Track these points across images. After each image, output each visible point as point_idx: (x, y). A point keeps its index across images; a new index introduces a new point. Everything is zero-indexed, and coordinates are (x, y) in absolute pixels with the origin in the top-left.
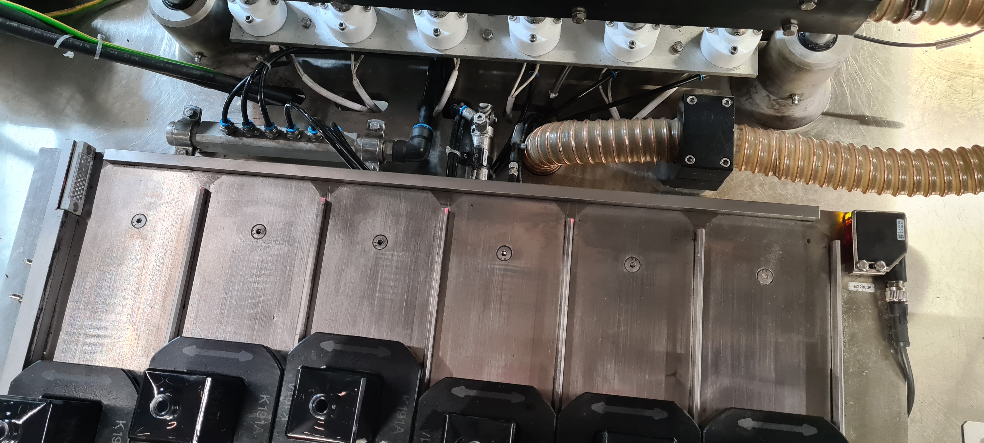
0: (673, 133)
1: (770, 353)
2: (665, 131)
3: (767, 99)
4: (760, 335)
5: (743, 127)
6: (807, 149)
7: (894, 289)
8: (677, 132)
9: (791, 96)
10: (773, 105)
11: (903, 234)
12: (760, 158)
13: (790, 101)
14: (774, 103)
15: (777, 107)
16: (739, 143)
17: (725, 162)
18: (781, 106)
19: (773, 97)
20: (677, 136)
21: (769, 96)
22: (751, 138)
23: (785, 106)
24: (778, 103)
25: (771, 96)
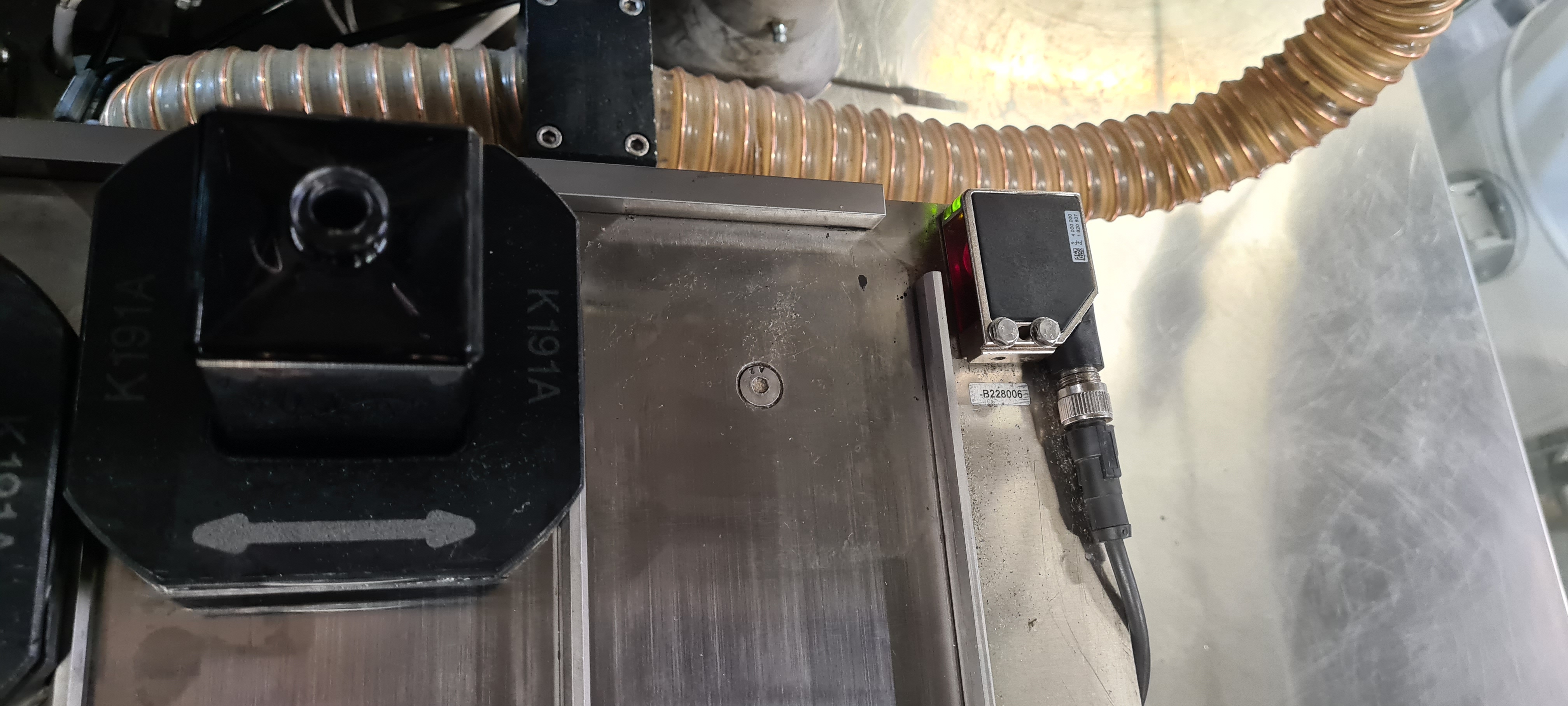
0: (504, 80)
1: (791, 609)
2: (483, 75)
3: (721, 36)
4: (758, 558)
5: (673, 72)
6: (818, 125)
7: (1079, 388)
8: (513, 79)
9: (771, 28)
10: (735, 52)
11: (1083, 247)
12: (717, 147)
13: (768, 42)
14: (735, 45)
15: (742, 56)
16: (667, 107)
17: (638, 145)
18: (750, 52)
19: (733, 33)
20: (515, 89)
21: (723, 30)
22: (694, 99)
23: (758, 53)
24: (745, 47)
25: (729, 29)
